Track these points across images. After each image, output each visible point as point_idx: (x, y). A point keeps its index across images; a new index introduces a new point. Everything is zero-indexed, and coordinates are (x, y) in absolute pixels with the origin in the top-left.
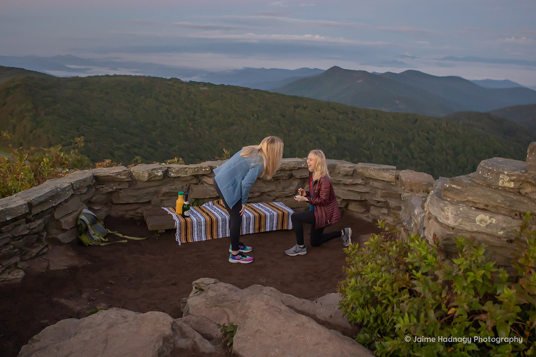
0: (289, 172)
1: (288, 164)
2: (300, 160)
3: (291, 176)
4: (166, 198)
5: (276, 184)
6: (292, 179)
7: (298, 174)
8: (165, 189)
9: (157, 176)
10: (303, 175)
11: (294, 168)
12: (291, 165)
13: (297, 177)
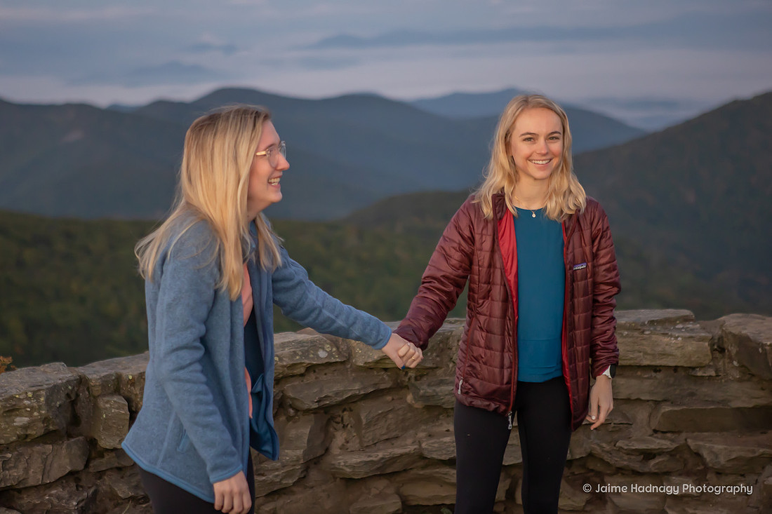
10: (330, 394)
11: (290, 372)
12: (281, 359)
13: (306, 407)
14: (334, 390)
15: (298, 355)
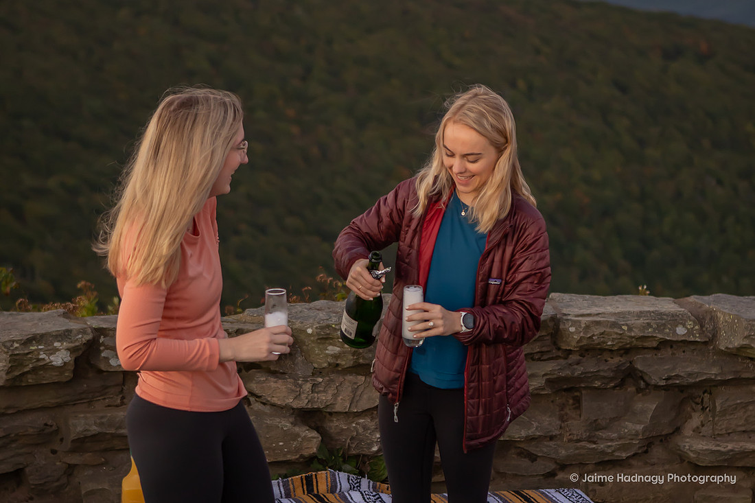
0: (616, 360)
1: (614, 325)
2: (667, 305)
3: (629, 377)
4: (88, 457)
5: (563, 407)
6: (632, 389)
7: (657, 370)
8: (82, 422)
9: (48, 367)
10: (682, 374)
11: (639, 344)
12: (630, 329)
13: (653, 382)
14: (687, 370)
15: (651, 327)
